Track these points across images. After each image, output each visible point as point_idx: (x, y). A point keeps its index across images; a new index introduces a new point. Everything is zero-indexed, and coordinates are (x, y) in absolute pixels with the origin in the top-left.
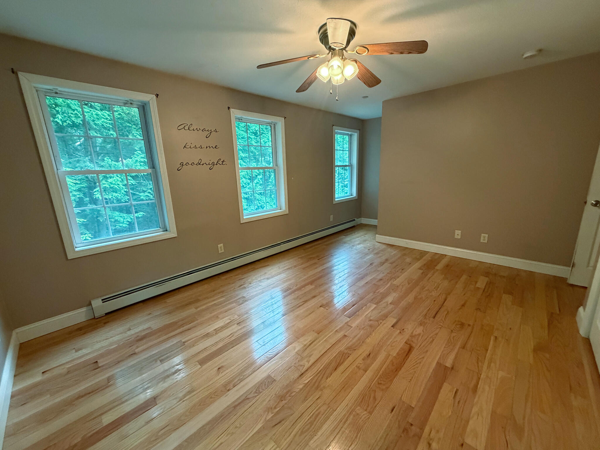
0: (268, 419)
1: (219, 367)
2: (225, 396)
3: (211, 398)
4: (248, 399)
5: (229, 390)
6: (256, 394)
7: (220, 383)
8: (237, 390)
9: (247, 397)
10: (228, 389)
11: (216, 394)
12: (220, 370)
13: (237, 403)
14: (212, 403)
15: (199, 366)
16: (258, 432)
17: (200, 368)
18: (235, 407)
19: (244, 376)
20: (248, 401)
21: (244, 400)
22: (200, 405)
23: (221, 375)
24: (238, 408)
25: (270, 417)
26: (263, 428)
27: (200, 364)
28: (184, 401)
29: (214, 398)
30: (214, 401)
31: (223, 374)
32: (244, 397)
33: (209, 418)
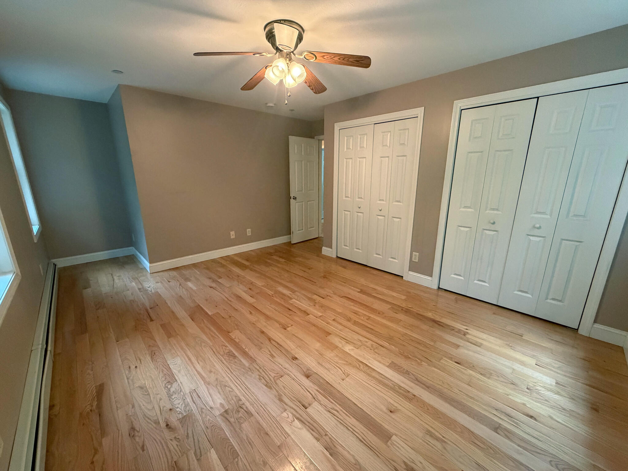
0: (427, 365)
1: (390, 413)
2: (421, 398)
3: (428, 409)
4: (416, 379)
5: (415, 396)
6: (410, 373)
7: (409, 406)
8: (412, 388)
9: (415, 379)
10: (413, 397)
11: (423, 406)
12: (392, 410)
13: (424, 386)
14: (432, 407)
15: (394, 437)
16: (439, 369)
17: (396, 435)
18: (428, 387)
19: (394, 386)
20: (419, 379)
21: (419, 381)
22: (440, 418)
23: (400, 407)
24: (427, 385)
25: (424, 363)
26: (435, 367)
27: (390, 438)
28: (443, 437)
29: (427, 406)
30: (429, 405)
31: (396, 404)
32: (416, 382)
33: (447, 405)
